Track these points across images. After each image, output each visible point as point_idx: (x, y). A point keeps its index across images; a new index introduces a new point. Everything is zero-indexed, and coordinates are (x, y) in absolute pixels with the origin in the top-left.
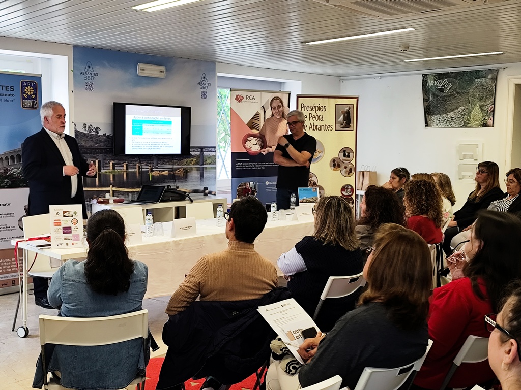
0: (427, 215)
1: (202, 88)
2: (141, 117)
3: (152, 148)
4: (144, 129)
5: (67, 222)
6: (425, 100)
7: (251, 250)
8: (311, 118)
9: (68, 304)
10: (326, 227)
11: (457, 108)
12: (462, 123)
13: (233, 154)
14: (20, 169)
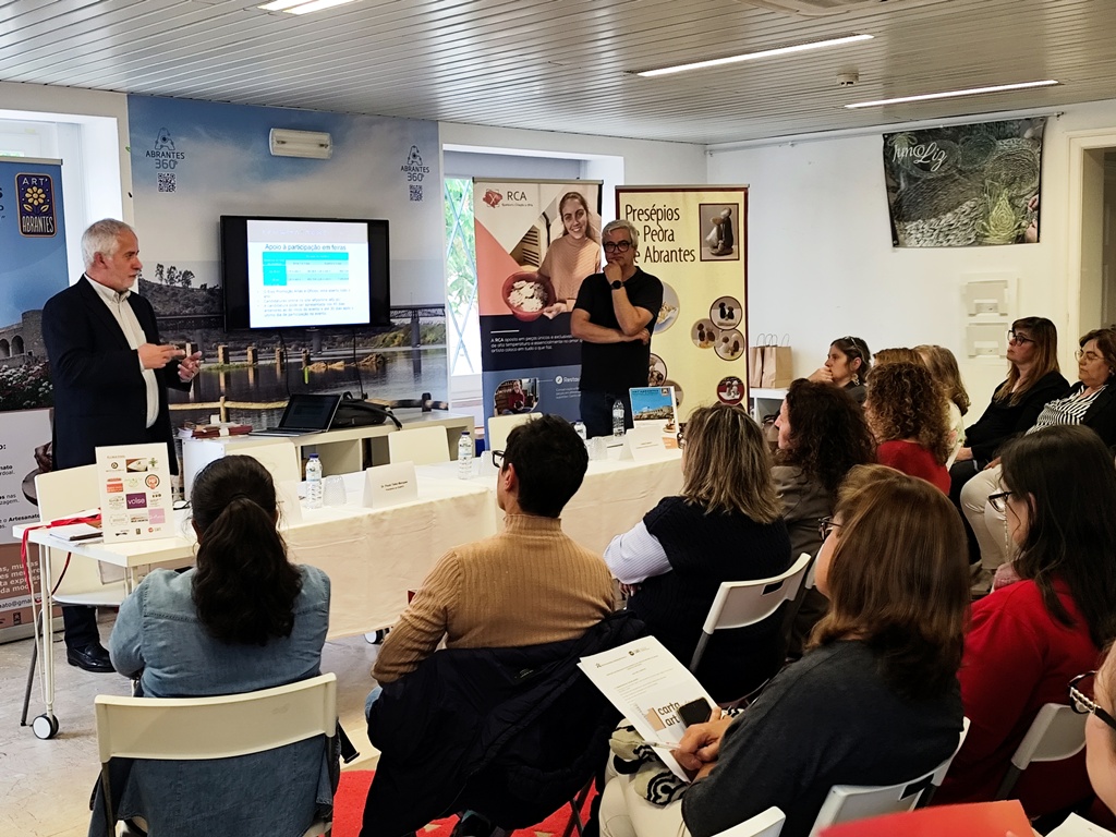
0: (917, 438)
1: (412, 177)
2: (282, 246)
3: (308, 312)
4: (288, 273)
5: (133, 484)
6: (891, 189)
7: (554, 533)
8: (649, 236)
9: (159, 667)
10: (710, 474)
11: (960, 204)
12: (973, 236)
13: (482, 319)
14: (22, 370)
